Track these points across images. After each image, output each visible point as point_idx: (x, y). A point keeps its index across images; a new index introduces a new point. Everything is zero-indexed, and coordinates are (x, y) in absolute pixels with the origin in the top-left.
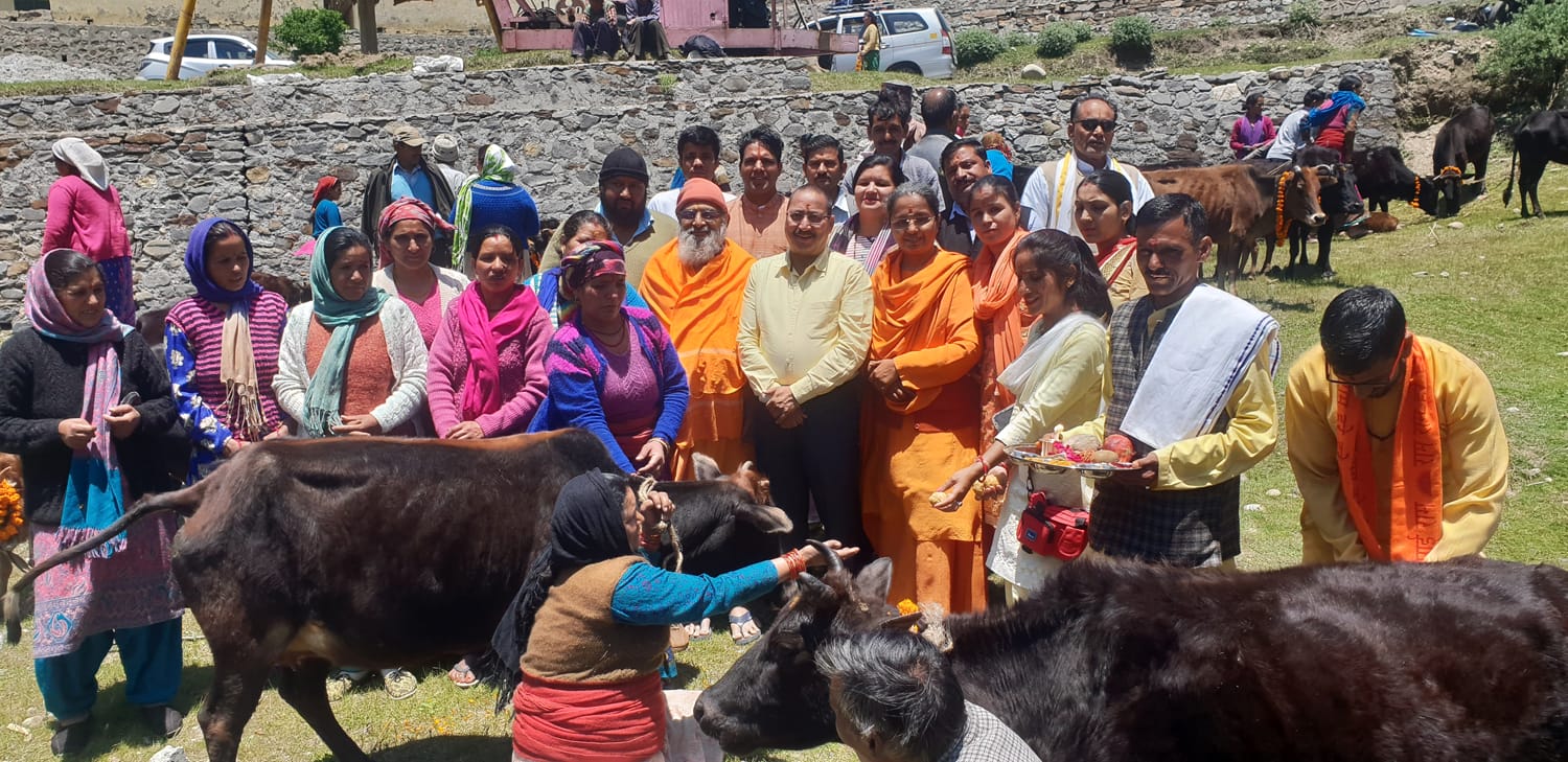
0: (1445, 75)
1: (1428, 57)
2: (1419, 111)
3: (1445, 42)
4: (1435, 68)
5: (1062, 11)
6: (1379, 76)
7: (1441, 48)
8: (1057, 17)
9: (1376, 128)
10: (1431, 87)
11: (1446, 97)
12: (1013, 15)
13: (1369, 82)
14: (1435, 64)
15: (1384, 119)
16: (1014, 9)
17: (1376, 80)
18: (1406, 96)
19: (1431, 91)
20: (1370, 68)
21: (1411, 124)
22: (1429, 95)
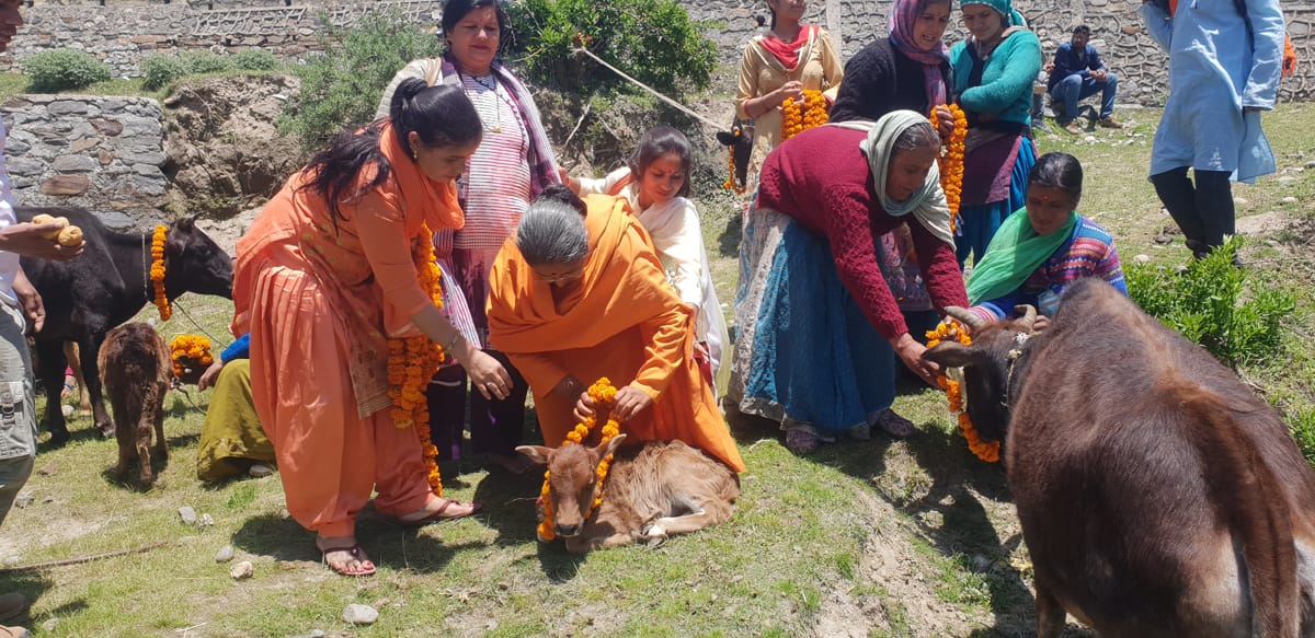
0: (266, 132)
1: (244, 102)
2: (219, 186)
3: (272, 81)
4: (252, 120)
5: (228, 43)
6: (130, 125)
7: (264, 89)
8: (222, 49)
9: (122, 211)
10: (241, 149)
11: (264, 166)
12: (175, 43)
13: (111, 134)
14: (252, 113)
15: (139, 198)
16: (175, 37)
17: (126, 132)
18: (201, 161)
19: (240, 155)
20: (116, 110)
21: (204, 206)
22: (236, 162)
